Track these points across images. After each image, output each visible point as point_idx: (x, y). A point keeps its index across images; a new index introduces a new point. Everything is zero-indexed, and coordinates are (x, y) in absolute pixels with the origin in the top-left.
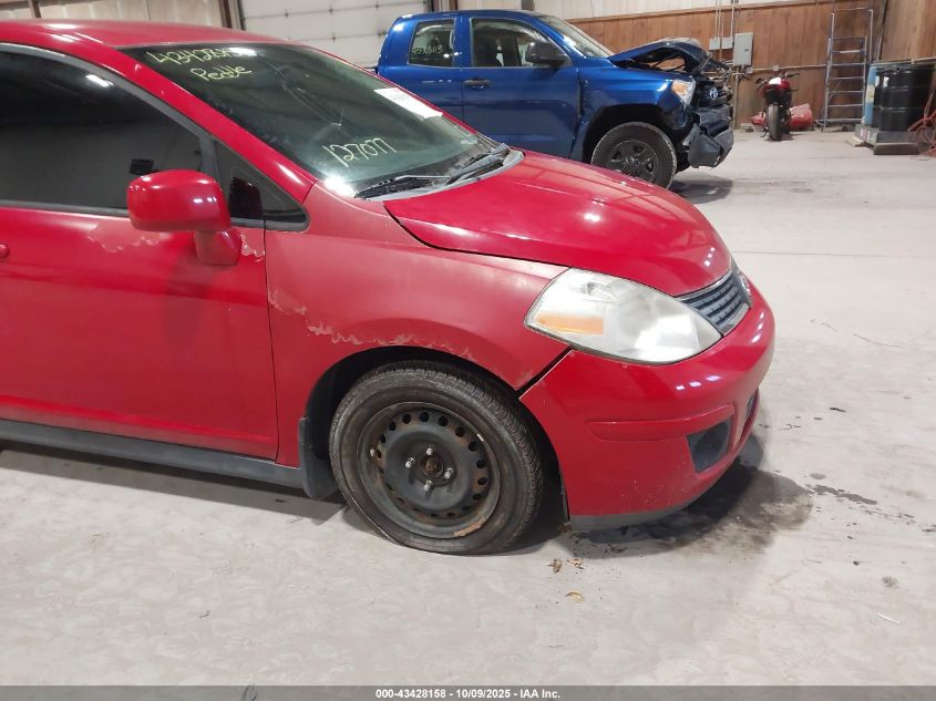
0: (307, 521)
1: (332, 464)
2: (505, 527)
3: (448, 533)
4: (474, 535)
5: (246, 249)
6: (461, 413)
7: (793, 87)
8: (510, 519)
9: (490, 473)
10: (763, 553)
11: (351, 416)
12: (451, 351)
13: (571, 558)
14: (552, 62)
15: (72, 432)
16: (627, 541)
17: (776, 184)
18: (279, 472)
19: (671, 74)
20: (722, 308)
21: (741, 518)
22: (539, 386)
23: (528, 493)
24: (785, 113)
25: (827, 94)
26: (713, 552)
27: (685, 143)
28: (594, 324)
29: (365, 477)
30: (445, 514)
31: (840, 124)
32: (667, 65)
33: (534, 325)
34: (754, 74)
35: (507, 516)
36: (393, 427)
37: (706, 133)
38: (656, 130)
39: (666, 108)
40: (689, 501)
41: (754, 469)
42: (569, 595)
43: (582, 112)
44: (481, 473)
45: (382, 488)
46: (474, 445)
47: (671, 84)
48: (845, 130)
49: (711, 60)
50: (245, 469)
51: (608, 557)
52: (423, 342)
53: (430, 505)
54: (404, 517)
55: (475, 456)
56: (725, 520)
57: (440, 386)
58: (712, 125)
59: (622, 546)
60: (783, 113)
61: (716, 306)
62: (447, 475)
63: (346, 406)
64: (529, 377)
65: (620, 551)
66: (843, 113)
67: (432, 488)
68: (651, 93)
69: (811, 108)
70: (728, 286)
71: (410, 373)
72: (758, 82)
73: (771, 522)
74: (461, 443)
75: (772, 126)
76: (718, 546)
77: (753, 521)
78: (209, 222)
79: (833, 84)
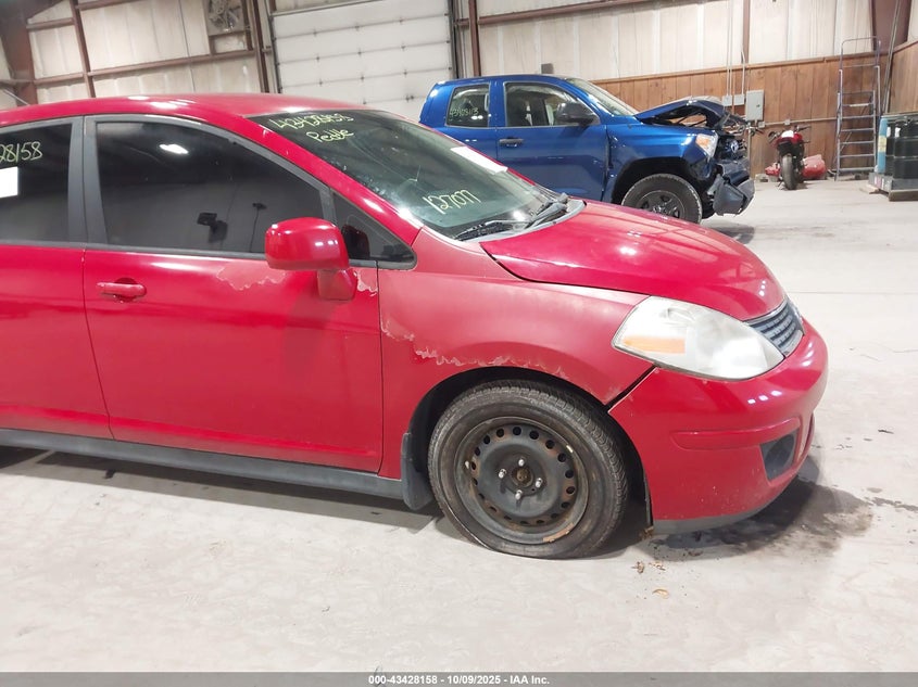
0: (403, 530)
1: (431, 474)
2: (593, 531)
3: (537, 539)
4: (562, 541)
5: (361, 287)
6: (553, 426)
7: (804, 139)
8: (597, 524)
9: (577, 483)
10: (832, 556)
11: (450, 432)
12: (545, 369)
13: (653, 562)
14: (580, 121)
15: (187, 452)
16: (701, 546)
17: (796, 229)
18: (380, 484)
19: (693, 129)
20: (782, 332)
21: (807, 526)
22: (628, 400)
23: (615, 500)
24: (799, 164)
25: (839, 144)
26: (782, 555)
27: (710, 193)
28: (677, 345)
29: (460, 487)
30: (536, 520)
31: (853, 173)
32: (689, 121)
33: (620, 346)
34: (766, 128)
35: (595, 522)
36: (487, 441)
37: (729, 183)
38: (682, 181)
39: (690, 160)
40: (754, 513)
41: (813, 484)
42: (656, 591)
43: (611, 165)
44: (570, 483)
45: (474, 498)
46: (563, 456)
47: (695, 139)
48: (857, 178)
49: (731, 116)
50: (350, 482)
51: (687, 559)
52: (519, 363)
53: (521, 512)
54: (496, 525)
55: (563, 467)
56: (791, 528)
57: (534, 402)
58: (734, 175)
59: (698, 550)
60: (796, 164)
61: (777, 330)
62: (538, 484)
63: (446, 422)
64: (618, 392)
65: (697, 555)
66: (855, 163)
67: (522, 497)
68: (676, 147)
69: (824, 159)
70: (784, 314)
71: (506, 390)
72: (770, 135)
73: (835, 529)
74: (550, 454)
75: (787, 177)
76: (788, 550)
77: (818, 529)
78: (330, 262)
79: (844, 136)
